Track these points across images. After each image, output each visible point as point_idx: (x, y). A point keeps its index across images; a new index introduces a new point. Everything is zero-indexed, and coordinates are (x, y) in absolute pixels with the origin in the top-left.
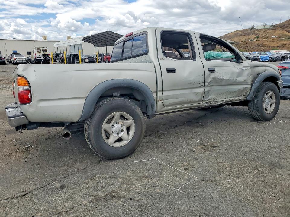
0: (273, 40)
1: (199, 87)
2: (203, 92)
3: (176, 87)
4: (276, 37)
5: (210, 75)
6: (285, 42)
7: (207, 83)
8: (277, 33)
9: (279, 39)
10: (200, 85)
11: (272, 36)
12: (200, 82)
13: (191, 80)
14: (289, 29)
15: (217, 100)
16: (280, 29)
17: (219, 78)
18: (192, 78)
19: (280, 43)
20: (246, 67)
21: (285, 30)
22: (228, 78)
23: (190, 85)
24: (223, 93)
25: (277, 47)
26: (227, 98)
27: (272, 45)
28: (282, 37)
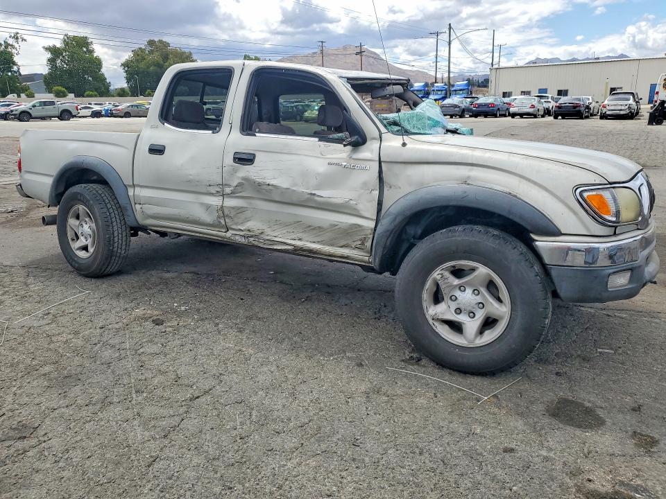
1: (212, 194)
2: (219, 207)
3: (161, 183)
5: (235, 171)
7: (231, 189)
10: (213, 190)
12: (212, 183)
13: (191, 175)
15: (268, 238)
17: (260, 181)
18: (193, 172)
20: (360, 162)
22: (285, 185)
23: (191, 187)
24: (287, 225)
26: (300, 239)
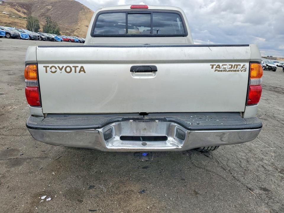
0: (5, 17)
4: (7, 13)
6: (16, 20)
8: (6, 9)
9: (10, 16)
11: (2, 11)
14: (17, 8)
16: (9, 6)
19: (12, 20)
21: (14, 8)
25: (10, 24)
27: (5, 21)
28: (12, 14)
